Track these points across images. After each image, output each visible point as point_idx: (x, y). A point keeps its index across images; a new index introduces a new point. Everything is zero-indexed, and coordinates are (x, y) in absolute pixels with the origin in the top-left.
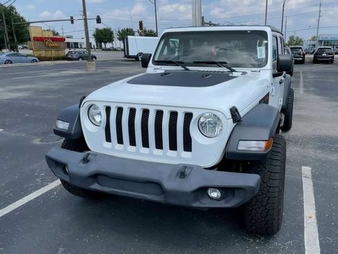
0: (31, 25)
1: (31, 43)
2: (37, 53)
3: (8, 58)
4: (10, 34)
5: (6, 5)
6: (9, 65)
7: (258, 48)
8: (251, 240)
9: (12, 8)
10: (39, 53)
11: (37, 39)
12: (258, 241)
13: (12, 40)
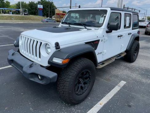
0: (57, 9)
1: (55, 15)
2: (56, 19)
3: (47, 20)
4: (50, 12)
5: (50, 1)
6: (47, 23)
7: (101, 18)
8: (65, 103)
9: (52, 3)
10: (57, 19)
11: (57, 14)
12: (67, 105)
13: (51, 14)
